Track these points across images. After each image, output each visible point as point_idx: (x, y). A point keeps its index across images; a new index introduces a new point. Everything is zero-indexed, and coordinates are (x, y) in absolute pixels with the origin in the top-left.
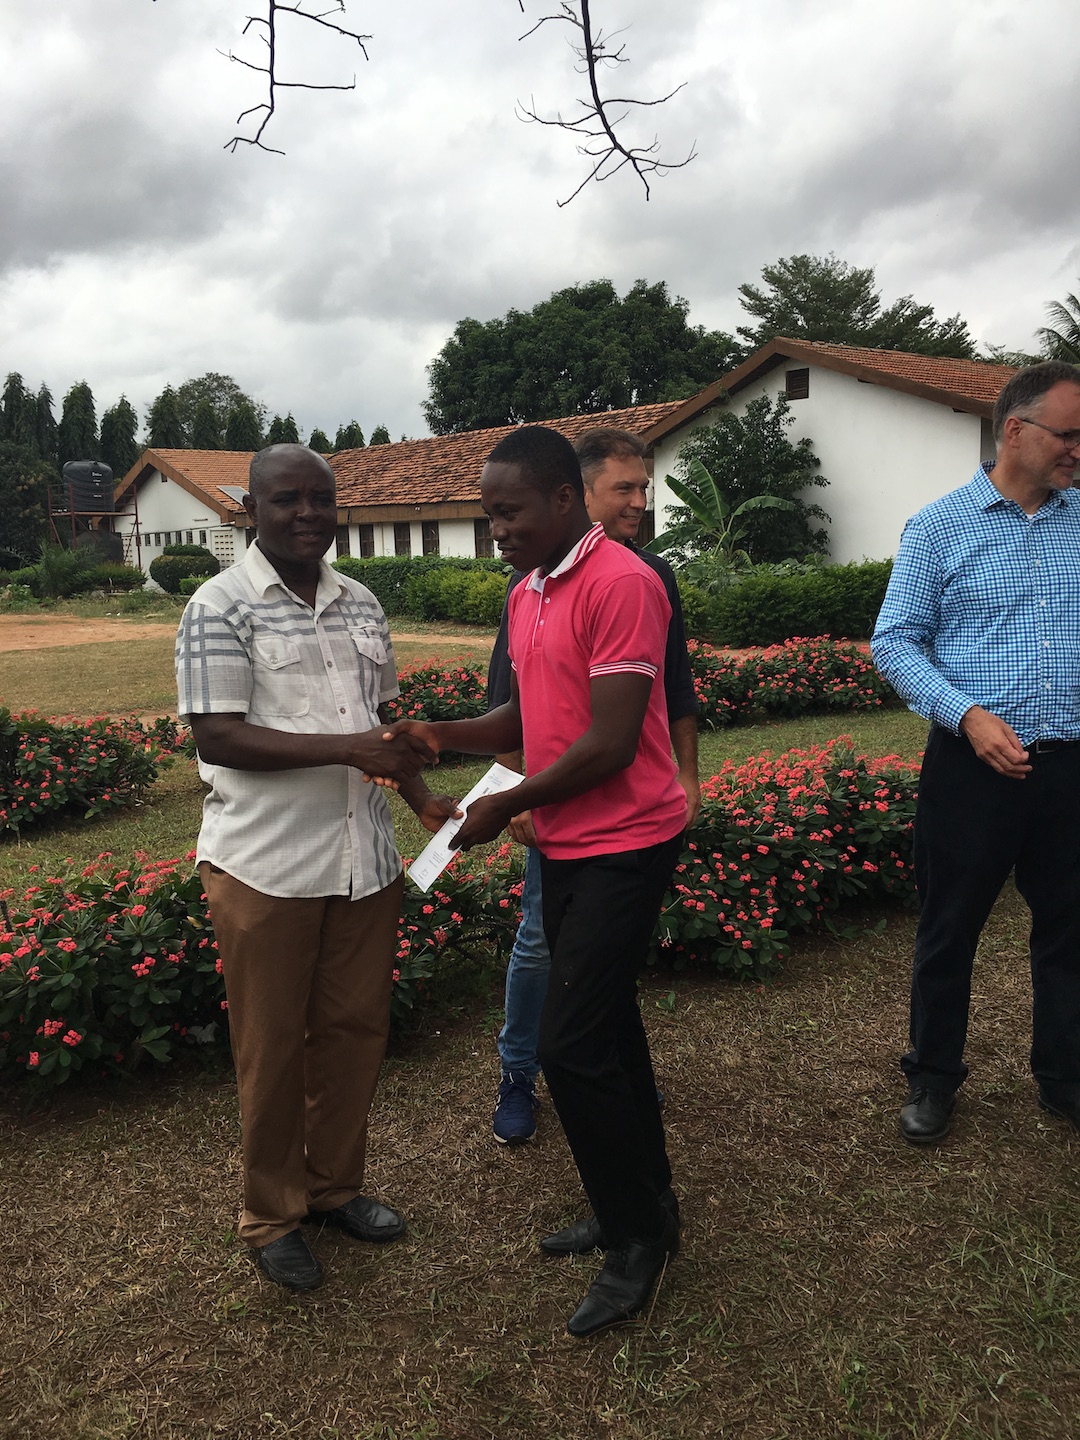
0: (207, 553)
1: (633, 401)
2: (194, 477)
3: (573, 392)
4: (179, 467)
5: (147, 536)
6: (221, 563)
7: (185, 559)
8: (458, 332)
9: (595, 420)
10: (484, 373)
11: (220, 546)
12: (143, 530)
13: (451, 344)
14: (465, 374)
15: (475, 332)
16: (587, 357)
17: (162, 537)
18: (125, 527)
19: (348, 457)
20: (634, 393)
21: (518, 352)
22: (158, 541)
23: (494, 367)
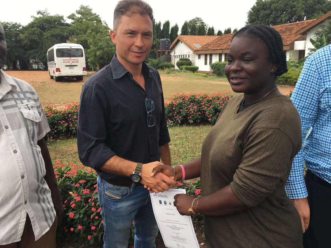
0: (189, 60)
1: (305, 19)
2: (188, 42)
3: (287, 18)
4: (185, 40)
5: (177, 56)
6: (192, 63)
7: (184, 61)
8: (257, 3)
9: (292, 25)
10: (262, 13)
11: (192, 58)
12: (176, 54)
13: (254, 6)
14: (257, 14)
15: (261, 2)
16: (292, 8)
17: (180, 56)
18: (172, 54)
19: (224, 36)
20: (305, 18)
21: (272, 7)
22: (179, 57)
23: (265, 12)
